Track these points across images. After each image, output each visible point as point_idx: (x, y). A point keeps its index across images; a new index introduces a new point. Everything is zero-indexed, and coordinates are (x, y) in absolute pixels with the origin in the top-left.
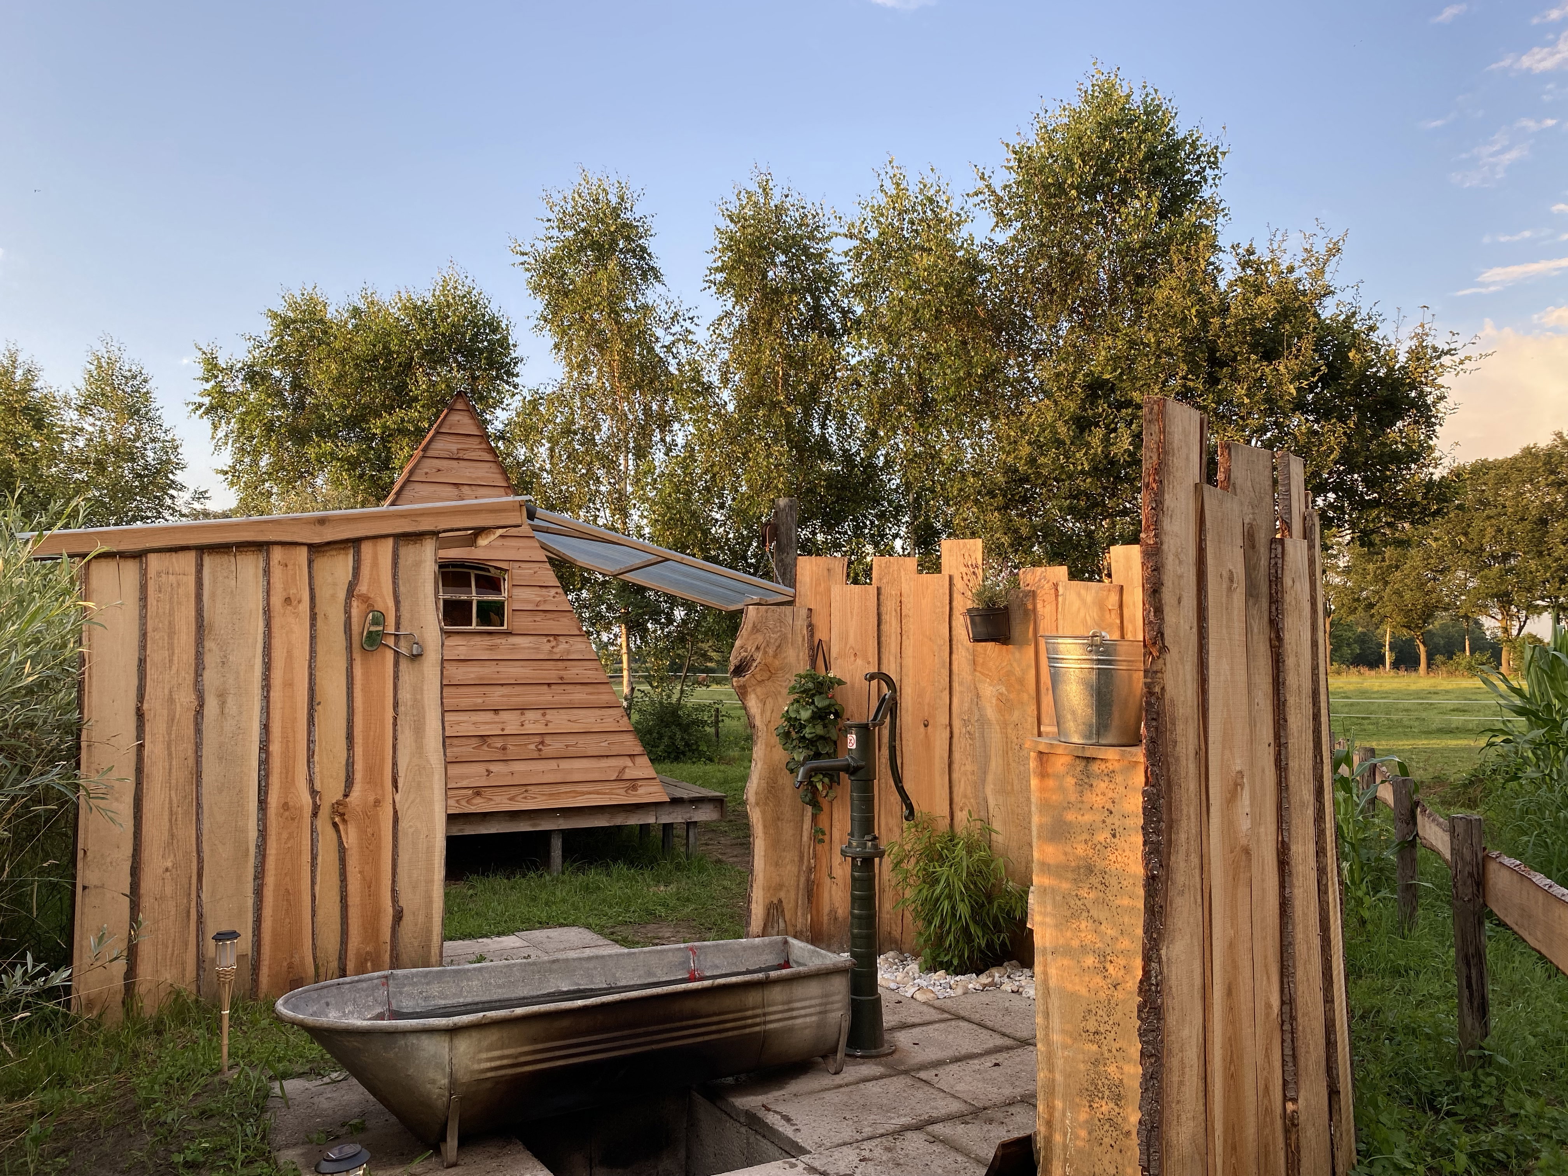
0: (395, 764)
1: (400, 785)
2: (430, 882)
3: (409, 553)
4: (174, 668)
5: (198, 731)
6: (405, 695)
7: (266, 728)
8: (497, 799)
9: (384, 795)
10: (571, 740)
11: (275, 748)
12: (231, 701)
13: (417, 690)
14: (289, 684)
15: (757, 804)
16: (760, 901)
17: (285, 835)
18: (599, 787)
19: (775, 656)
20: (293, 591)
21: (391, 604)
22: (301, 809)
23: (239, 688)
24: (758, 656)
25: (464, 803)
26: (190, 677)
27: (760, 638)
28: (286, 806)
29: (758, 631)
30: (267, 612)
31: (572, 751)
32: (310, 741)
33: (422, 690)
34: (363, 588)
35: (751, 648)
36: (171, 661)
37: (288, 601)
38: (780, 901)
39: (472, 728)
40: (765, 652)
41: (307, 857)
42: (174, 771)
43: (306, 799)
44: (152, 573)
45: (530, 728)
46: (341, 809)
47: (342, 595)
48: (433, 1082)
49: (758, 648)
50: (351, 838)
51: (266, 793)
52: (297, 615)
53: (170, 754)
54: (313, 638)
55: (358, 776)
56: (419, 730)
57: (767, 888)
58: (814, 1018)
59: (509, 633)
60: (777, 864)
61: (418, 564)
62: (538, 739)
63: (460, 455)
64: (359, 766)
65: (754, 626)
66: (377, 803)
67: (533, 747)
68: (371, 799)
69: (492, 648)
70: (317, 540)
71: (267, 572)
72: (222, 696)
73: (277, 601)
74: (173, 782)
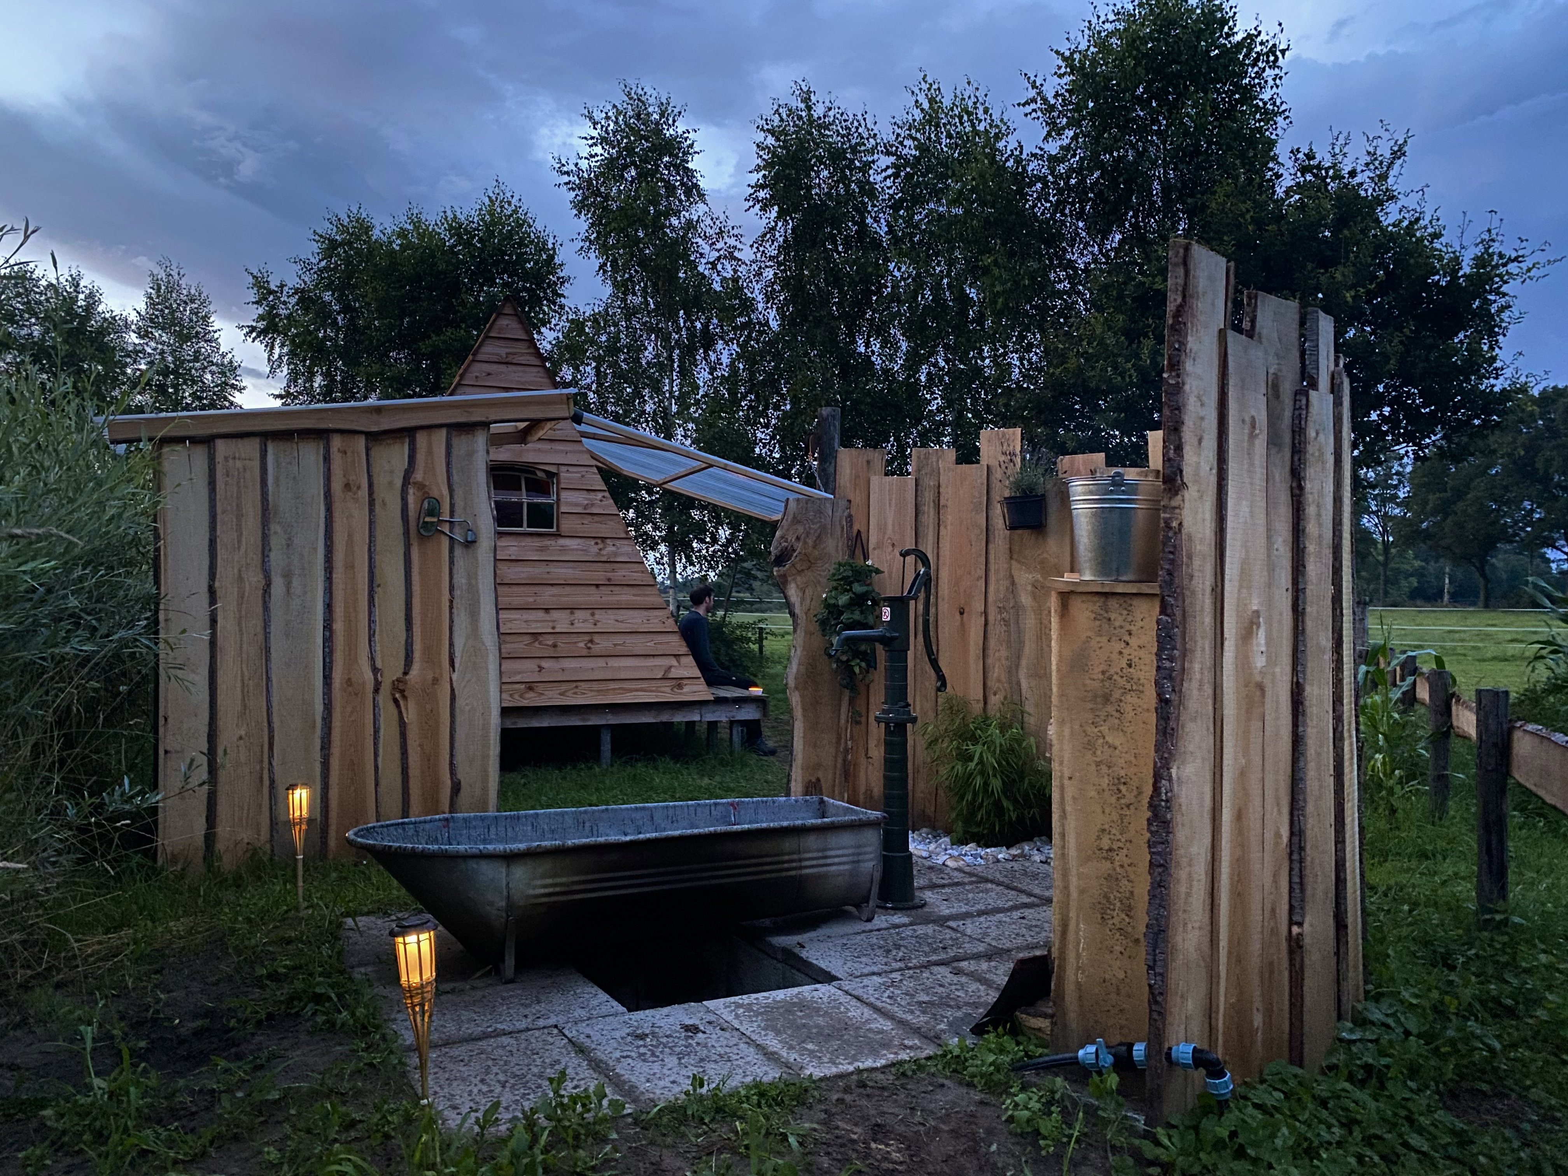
0: (451, 645)
1: (457, 665)
2: (486, 757)
3: (461, 444)
4: (243, 550)
5: (266, 608)
6: (460, 580)
7: (329, 607)
8: (550, 694)
9: (441, 674)
10: (619, 640)
11: (338, 626)
12: (296, 582)
13: (472, 576)
14: (350, 567)
15: (796, 688)
16: (800, 779)
17: (349, 709)
18: (645, 685)
19: (814, 547)
20: (352, 478)
21: (445, 492)
22: (364, 683)
23: (303, 569)
24: (799, 546)
25: (516, 696)
26: (258, 558)
27: (801, 529)
28: (349, 682)
29: (799, 522)
30: (328, 495)
31: (619, 650)
32: (371, 622)
33: (476, 574)
34: (418, 476)
35: (792, 538)
36: (239, 542)
37: (347, 486)
38: (818, 780)
39: (524, 625)
40: (805, 543)
41: (370, 730)
42: (245, 646)
43: (369, 675)
44: (219, 458)
45: (580, 627)
46: (401, 686)
47: (399, 483)
48: (491, 904)
49: (798, 539)
50: (411, 714)
51: (331, 669)
52: (356, 500)
53: (241, 630)
54: (371, 522)
55: (417, 655)
56: (474, 614)
57: (806, 768)
58: (847, 867)
59: (558, 535)
60: (815, 746)
61: (471, 454)
62: (587, 638)
63: (509, 359)
64: (417, 647)
65: (794, 517)
66: (435, 681)
67: (582, 645)
68: (430, 677)
69: (542, 549)
70: (374, 429)
71: (327, 459)
72: (288, 576)
73: (337, 486)
74: (244, 656)
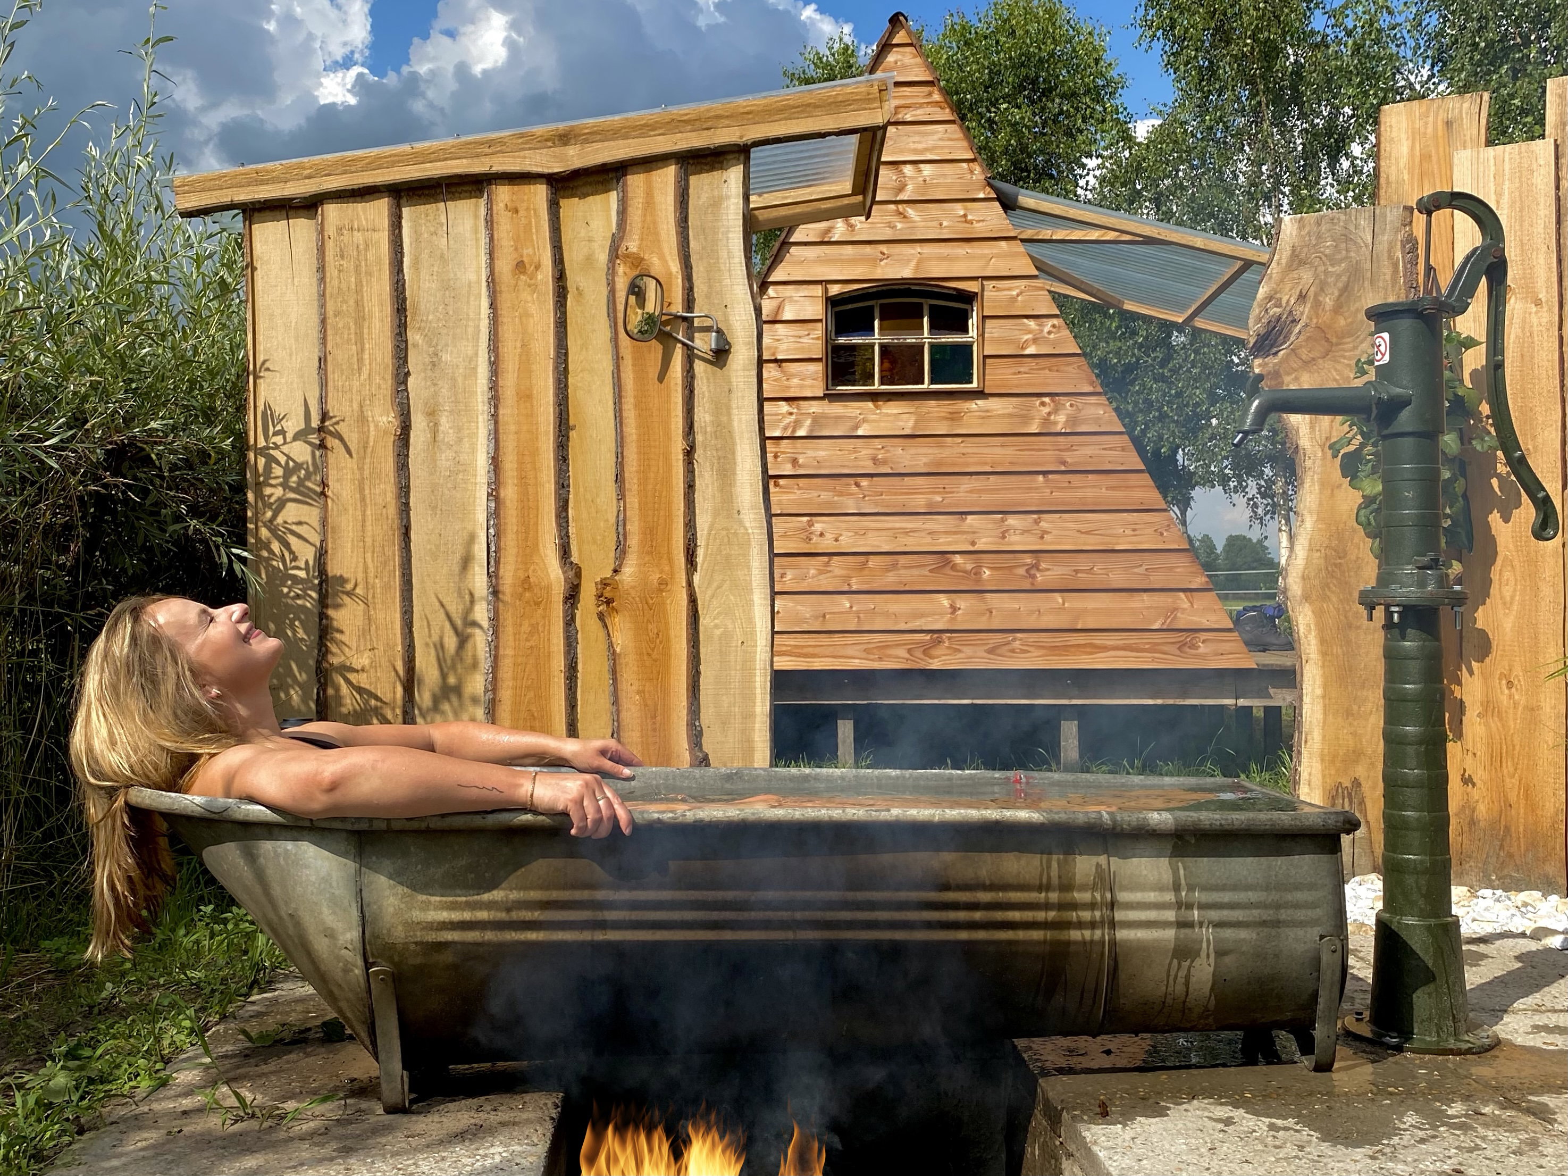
0: (690, 525)
1: (699, 560)
2: (749, 716)
3: (701, 184)
4: (366, 371)
5: (402, 466)
6: (702, 416)
7: (495, 462)
9: (672, 574)
10: (1083, 563)
11: (509, 492)
12: (445, 422)
13: (722, 409)
14: (526, 396)
16: (1317, 780)
17: (526, 628)
18: (1133, 639)
19: (1338, 309)
20: (528, 251)
21: (675, 267)
22: (549, 588)
23: (457, 402)
24: (1304, 312)
25: (919, 653)
26: (385, 384)
27: (1306, 276)
28: (526, 583)
29: (1302, 263)
30: (492, 281)
31: (1084, 580)
32: (562, 485)
33: (729, 408)
34: (632, 245)
35: (1288, 297)
36: (360, 361)
37: (520, 266)
38: (1357, 783)
39: (928, 539)
41: (559, 663)
42: (368, 523)
43: (555, 573)
44: (330, 230)
45: (1017, 542)
46: (608, 593)
47: (602, 257)
49: (1302, 297)
50: (622, 638)
51: (497, 562)
52: (533, 287)
53: (363, 499)
54: (561, 325)
55: (634, 541)
56: (726, 474)
57: (1330, 759)
59: (980, 394)
61: (717, 203)
62: (1028, 560)
64: (634, 527)
65: (1294, 254)
66: (663, 584)
67: (1022, 571)
68: (655, 577)
69: (954, 417)
70: (556, 168)
71: (490, 223)
72: (432, 414)
73: (504, 266)
74: (369, 540)
